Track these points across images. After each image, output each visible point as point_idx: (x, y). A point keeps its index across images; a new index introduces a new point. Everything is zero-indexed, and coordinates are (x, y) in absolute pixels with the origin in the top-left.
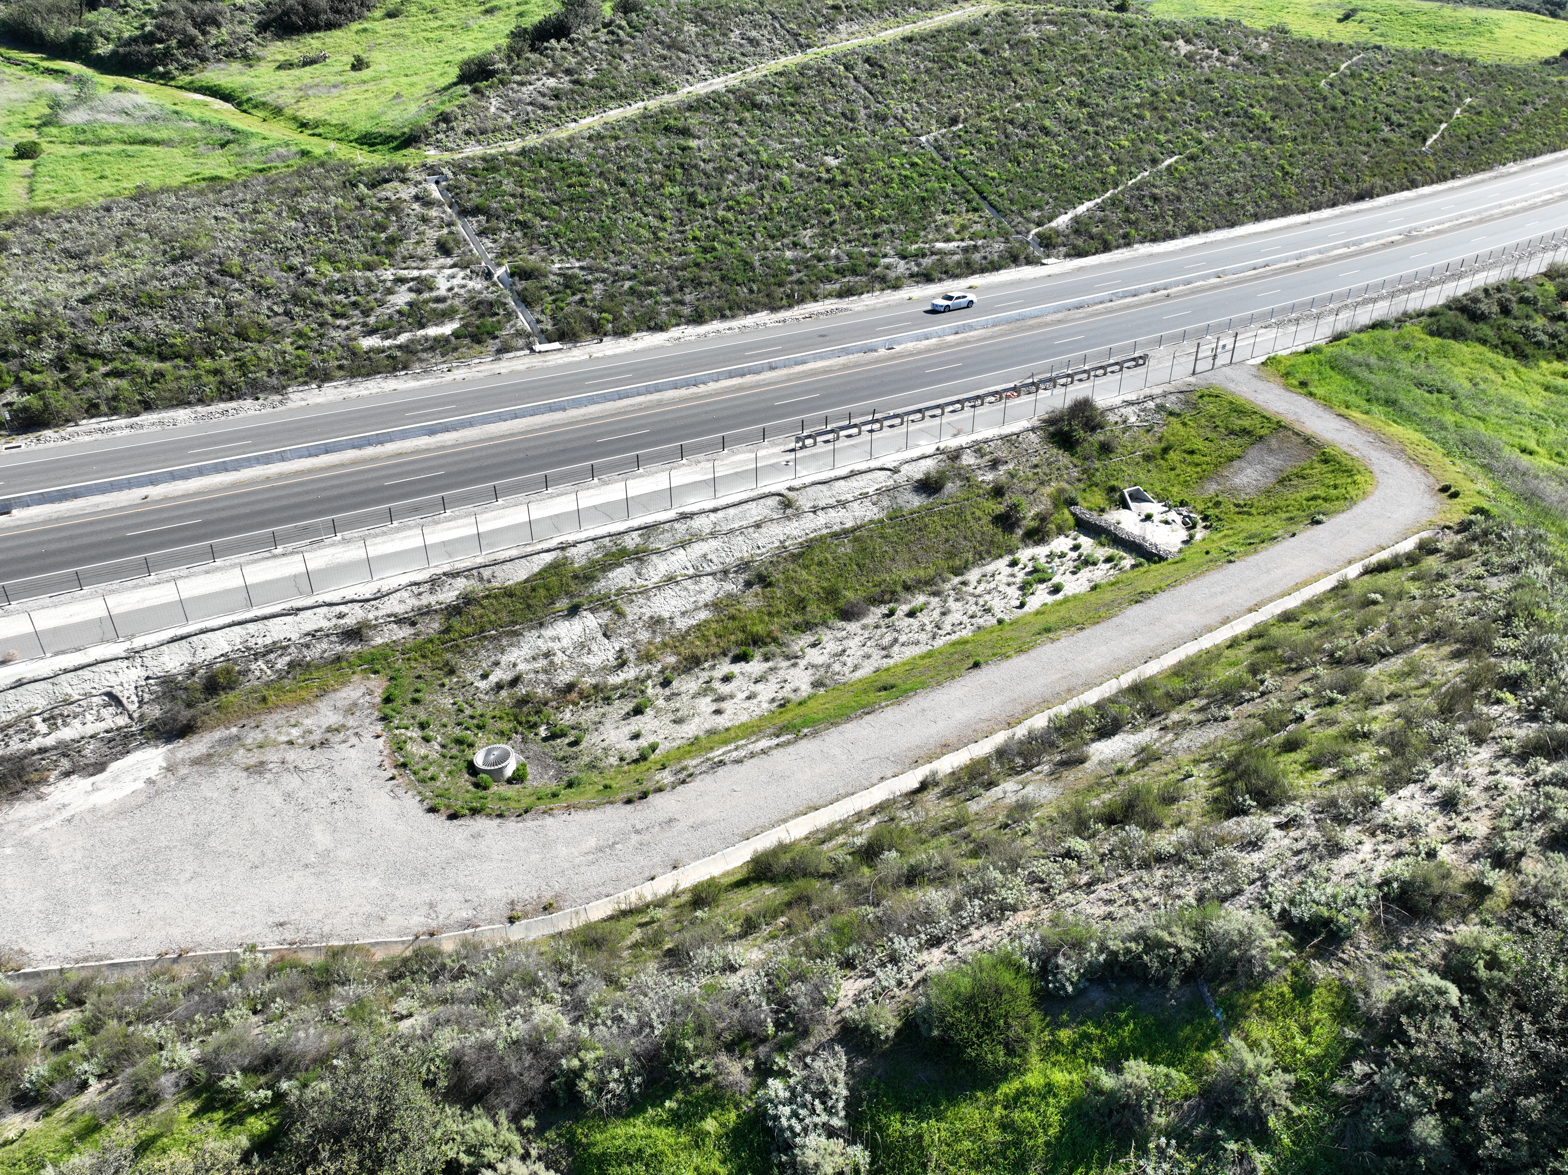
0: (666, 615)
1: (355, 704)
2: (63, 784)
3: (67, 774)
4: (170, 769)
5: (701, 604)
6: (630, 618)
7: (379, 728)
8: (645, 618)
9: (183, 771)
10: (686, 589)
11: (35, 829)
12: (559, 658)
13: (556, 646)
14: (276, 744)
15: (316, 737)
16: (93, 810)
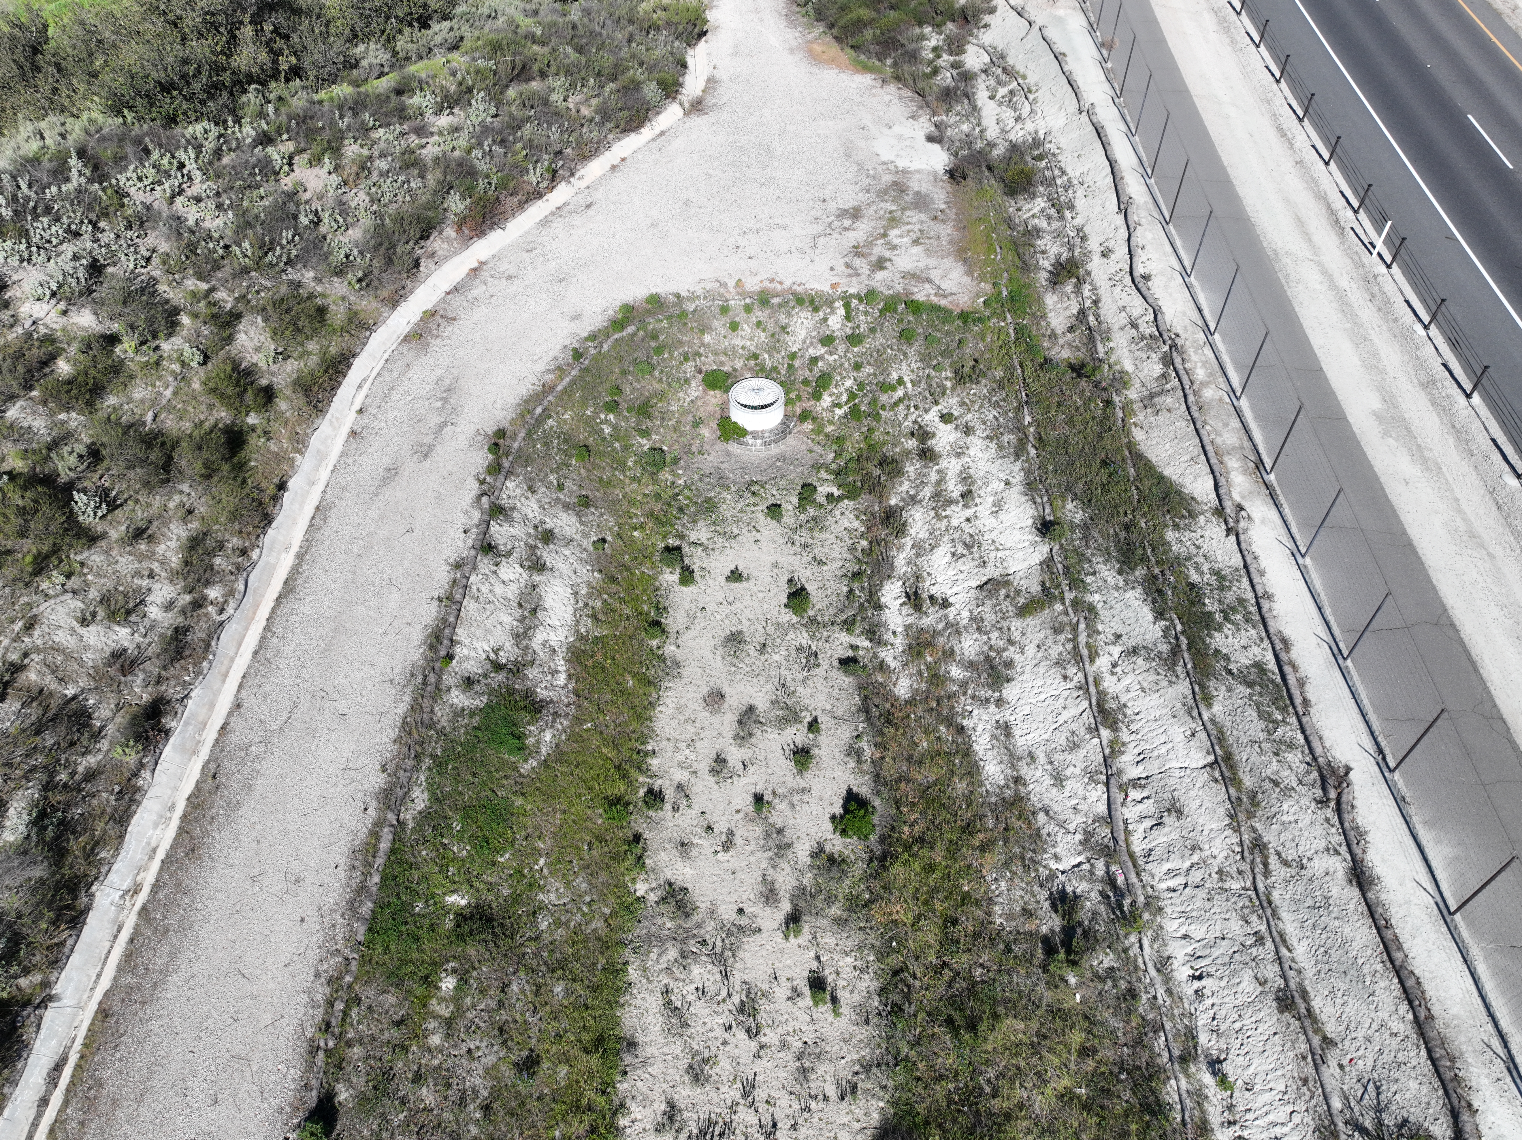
0: (1010, 692)
5: (1024, 770)
6: (1016, 624)
8: (1011, 653)
10: (1074, 746)
12: (957, 514)
13: (984, 507)
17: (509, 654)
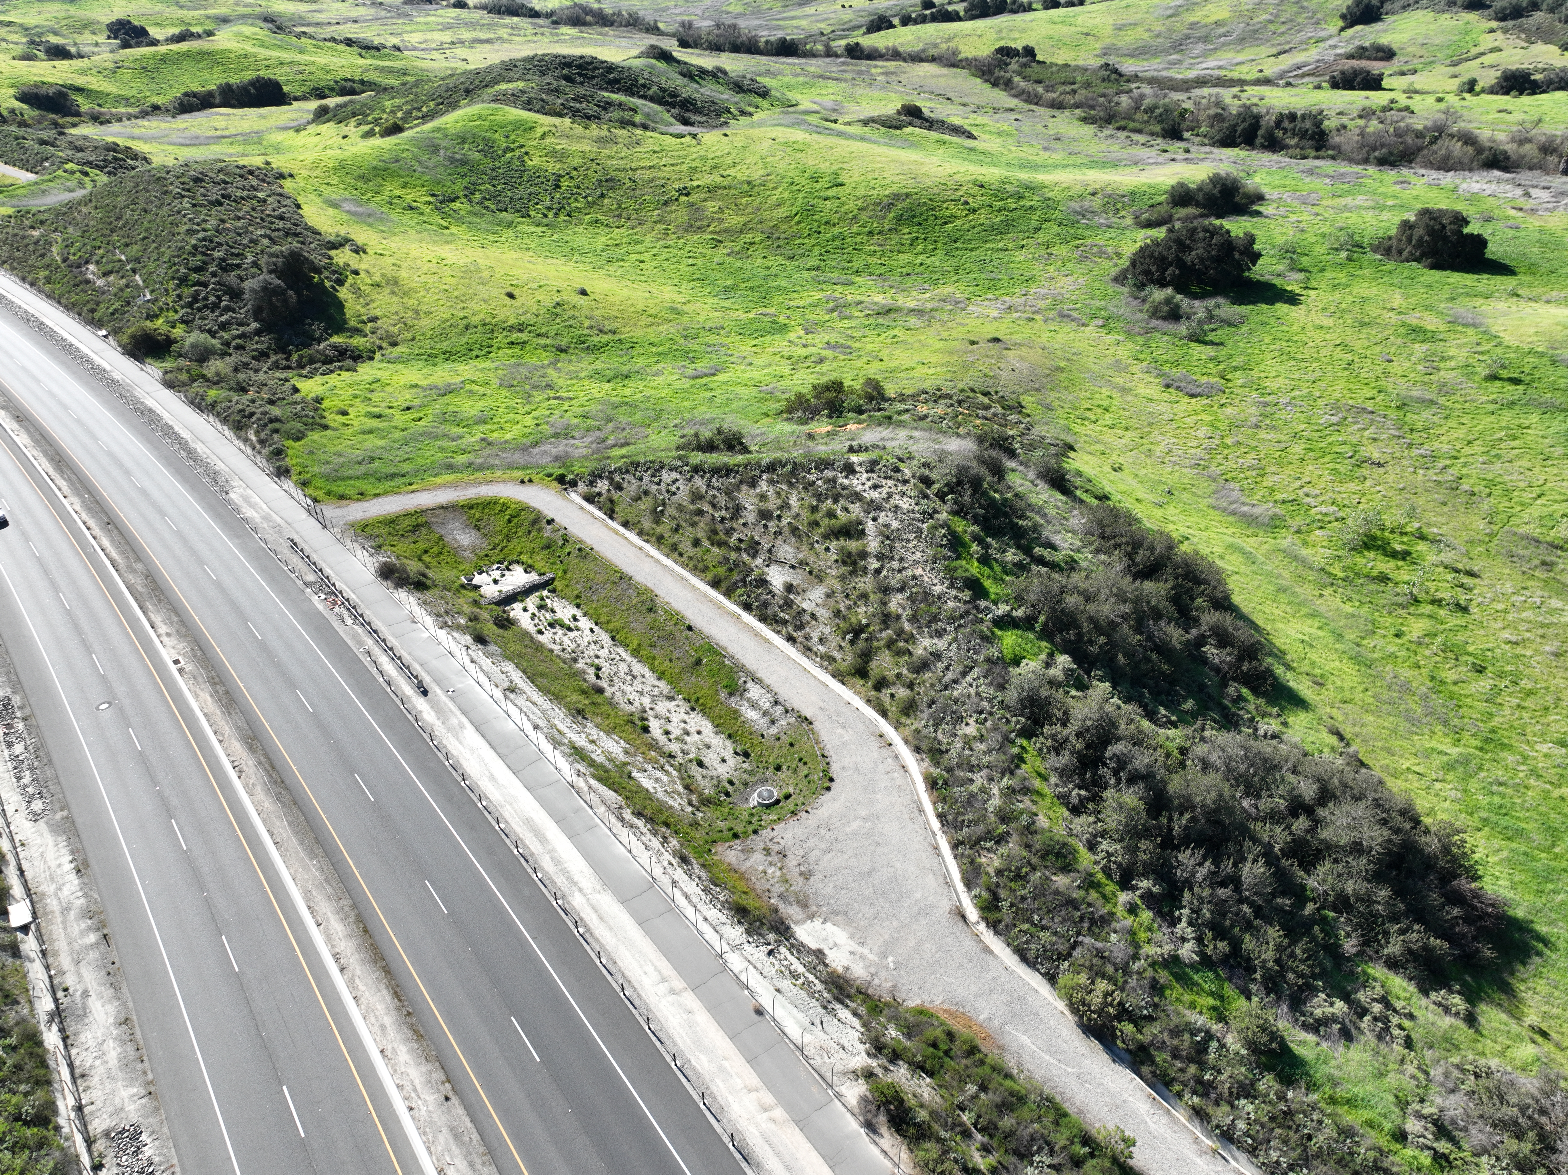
1: (742, 851)
2: (833, 965)
3: (826, 965)
4: (811, 917)
7: (764, 833)
9: (814, 908)
11: (872, 957)
14: (783, 875)
15: (775, 858)
16: (852, 937)
17: (746, 695)
